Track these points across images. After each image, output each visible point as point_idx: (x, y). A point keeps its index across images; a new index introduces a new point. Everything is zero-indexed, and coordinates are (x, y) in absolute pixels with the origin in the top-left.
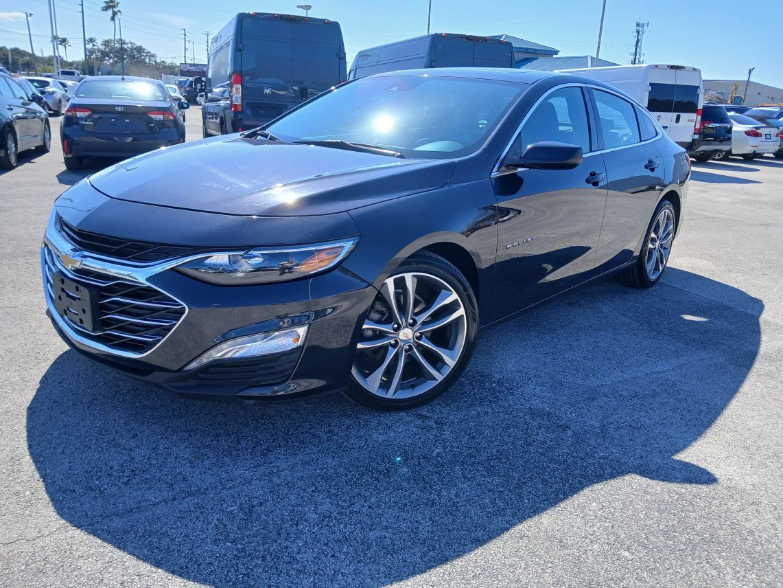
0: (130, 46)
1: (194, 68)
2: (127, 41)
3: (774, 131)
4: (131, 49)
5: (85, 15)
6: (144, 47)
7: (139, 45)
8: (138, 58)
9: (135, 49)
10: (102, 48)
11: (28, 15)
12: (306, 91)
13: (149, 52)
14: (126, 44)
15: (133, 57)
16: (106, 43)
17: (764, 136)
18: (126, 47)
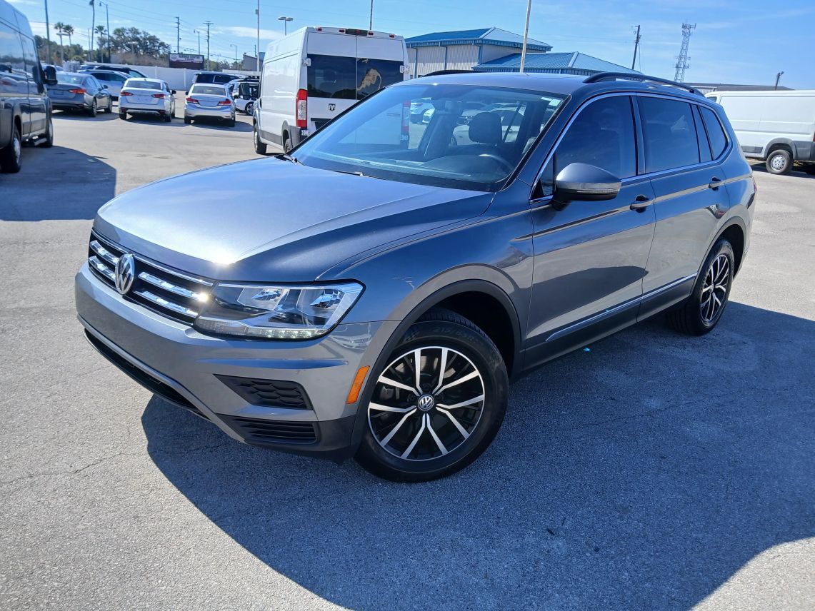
0: (143, 35)
1: (183, 59)
2: (140, 31)
4: (144, 39)
6: (158, 37)
7: (152, 34)
8: (151, 49)
9: (148, 39)
10: (115, 37)
13: (163, 43)
14: (138, 33)
15: (146, 47)
16: (119, 32)
18: (138, 36)
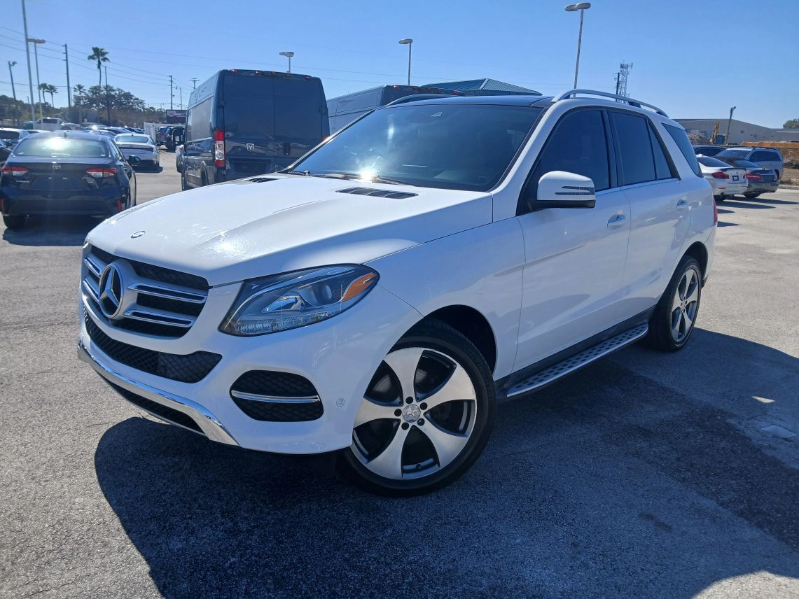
0: (117, 92)
1: (180, 114)
2: (115, 88)
3: (741, 172)
4: (119, 96)
5: (69, 64)
6: (132, 94)
7: (127, 91)
8: (125, 105)
9: (122, 95)
10: (90, 94)
11: (11, 64)
12: (289, 144)
13: (137, 99)
14: (114, 90)
15: (121, 104)
16: (94, 90)
17: (731, 178)
18: (113, 93)
